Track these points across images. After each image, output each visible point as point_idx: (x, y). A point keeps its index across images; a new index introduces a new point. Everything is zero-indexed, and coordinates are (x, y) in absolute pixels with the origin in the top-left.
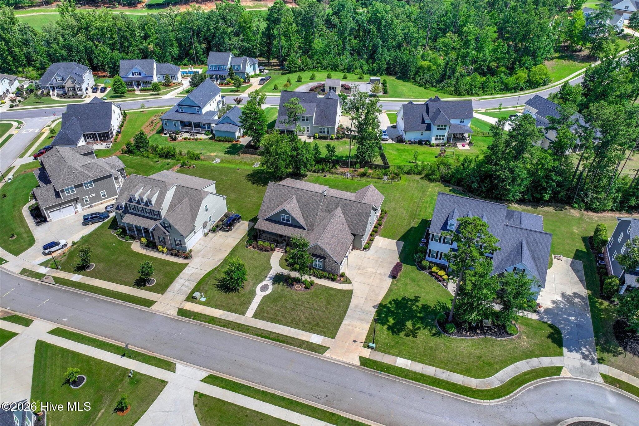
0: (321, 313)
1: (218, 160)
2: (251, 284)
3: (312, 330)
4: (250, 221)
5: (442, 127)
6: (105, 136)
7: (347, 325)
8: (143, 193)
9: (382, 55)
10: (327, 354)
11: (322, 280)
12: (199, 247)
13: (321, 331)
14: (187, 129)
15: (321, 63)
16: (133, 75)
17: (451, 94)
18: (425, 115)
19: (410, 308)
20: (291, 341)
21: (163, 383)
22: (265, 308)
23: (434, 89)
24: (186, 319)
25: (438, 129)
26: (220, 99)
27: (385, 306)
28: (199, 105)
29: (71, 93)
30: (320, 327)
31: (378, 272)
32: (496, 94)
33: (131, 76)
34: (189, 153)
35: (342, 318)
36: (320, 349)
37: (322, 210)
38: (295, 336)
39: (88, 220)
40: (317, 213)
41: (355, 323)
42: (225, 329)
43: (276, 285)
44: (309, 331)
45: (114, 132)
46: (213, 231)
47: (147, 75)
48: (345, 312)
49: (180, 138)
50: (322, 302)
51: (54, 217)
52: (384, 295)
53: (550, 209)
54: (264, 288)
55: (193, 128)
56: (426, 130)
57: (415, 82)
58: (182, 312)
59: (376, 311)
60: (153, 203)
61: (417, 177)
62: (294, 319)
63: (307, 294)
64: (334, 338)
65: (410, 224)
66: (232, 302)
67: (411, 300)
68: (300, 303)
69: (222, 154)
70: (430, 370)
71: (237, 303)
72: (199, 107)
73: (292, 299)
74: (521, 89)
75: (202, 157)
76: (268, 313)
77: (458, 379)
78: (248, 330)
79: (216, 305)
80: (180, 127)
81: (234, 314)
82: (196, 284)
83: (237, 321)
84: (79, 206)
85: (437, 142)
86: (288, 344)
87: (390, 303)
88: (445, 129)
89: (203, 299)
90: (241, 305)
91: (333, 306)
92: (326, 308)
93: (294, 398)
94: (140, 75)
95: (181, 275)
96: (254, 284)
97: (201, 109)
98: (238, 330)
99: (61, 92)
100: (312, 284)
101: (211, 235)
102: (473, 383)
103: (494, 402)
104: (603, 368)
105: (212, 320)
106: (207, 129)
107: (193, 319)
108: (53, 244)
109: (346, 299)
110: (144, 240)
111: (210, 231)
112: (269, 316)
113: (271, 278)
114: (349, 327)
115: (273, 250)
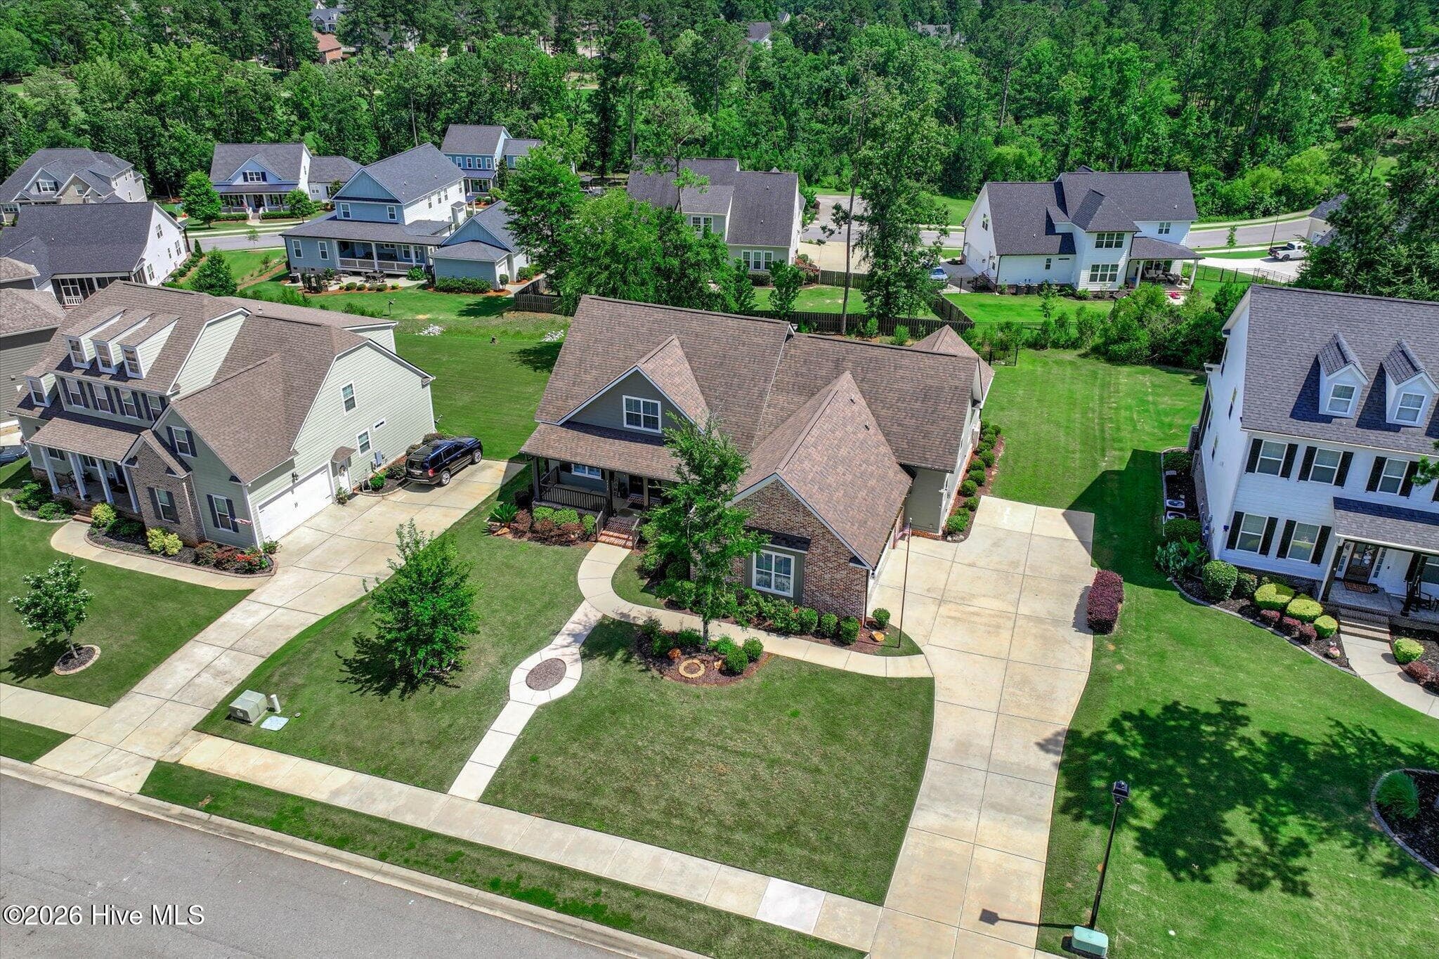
0: (803, 781)
1: (436, 328)
2: (492, 660)
4: (511, 460)
5: (1109, 240)
7: (931, 832)
8: (114, 332)
11: (793, 641)
12: (308, 537)
13: (811, 864)
14: (357, 264)
16: (246, 179)
18: (1056, 212)
19: (1218, 749)
20: (661, 919)
22: (544, 759)
24: (177, 809)
25: (1099, 245)
27: (1097, 743)
28: (396, 195)
30: (806, 844)
31: (1023, 610)
33: (239, 181)
35: (904, 799)
37: (778, 388)
38: (681, 892)
40: (762, 395)
41: (970, 824)
42: (345, 855)
43: (597, 663)
44: (749, 865)
46: (375, 487)
47: (284, 181)
48: (916, 772)
49: (334, 288)
50: (803, 730)
52: (1075, 700)
54: (546, 675)
55: (376, 261)
56: (1061, 252)
58: (166, 781)
59: (1061, 766)
60: (145, 368)
61: (1070, 355)
62: (674, 809)
63: (734, 695)
64: (877, 897)
65: (1095, 465)
66: (397, 731)
67: (1209, 718)
68: (701, 735)
71: (422, 737)
72: (396, 201)
73: (666, 718)
76: (553, 781)
78: (452, 859)
79: (323, 749)
80: (338, 259)
81: (397, 786)
82: (260, 661)
83: (408, 819)
85: (1096, 287)
86: (646, 932)
87: (1116, 725)
88: (1119, 245)
89: (275, 724)
90: (434, 744)
91: (856, 747)
92: (824, 756)
94: (265, 179)
95: (211, 632)
96: (503, 660)
97: (400, 209)
98: (407, 863)
100: (753, 654)
101: (363, 500)
106: (414, 264)
107: (207, 809)
109: (912, 718)
110: (102, 511)
111: (364, 487)
112: (562, 793)
113: (576, 637)
114: (947, 844)
115: (588, 537)
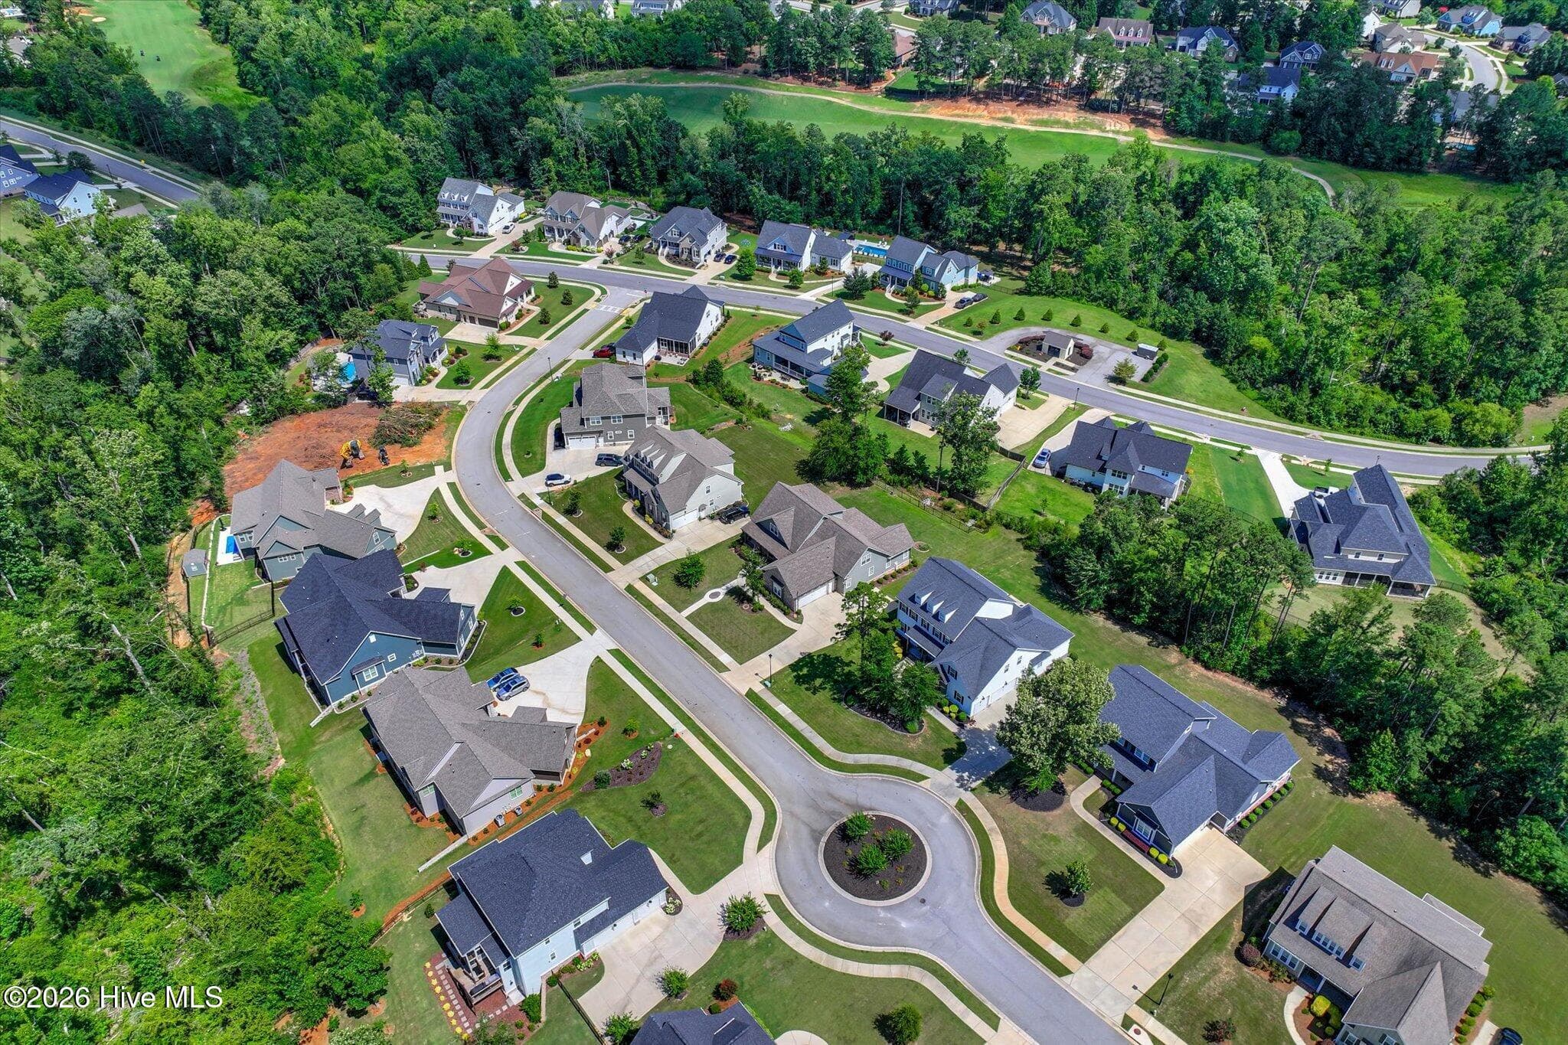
0: (747, 639)
1: (789, 427)
2: (705, 587)
3: (727, 650)
5: (1120, 474)
6: (682, 348)
7: (762, 658)
8: (650, 452)
9: (1191, 305)
10: (724, 675)
11: (773, 607)
12: (685, 530)
13: (735, 654)
14: (780, 368)
15: (1089, 290)
16: (776, 247)
17: (1277, 414)
18: (1107, 447)
19: (834, 668)
21: (579, 639)
22: (704, 613)
23: (1254, 394)
24: (630, 596)
25: (1113, 475)
26: (850, 332)
27: (811, 657)
29: (684, 257)
30: (737, 650)
32: (1372, 437)
33: (771, 248)
34: (759, 406)
36: (721, 668)
37: (816, 534)
38: (708, 649)
39: (604, 460)
40: (807, 535)
41: (771, 660)
43: (728, 596)
44: (724, 649)
45: (698, 344)
46: (712, 518)
47: (795, 252)
49: (766, 379)
50: (757, 630)
51: (573, 444)
52: (821, 647)
53: (1143, 640)
54: (716, 594)
55: (789, 369)
56: (1100, 471)
57: (1228, 374)
58: (630, 589)
59: (799, 658)
60: (656, 465)
61: (1014, 536)
62: (719, 634)
63: (749, 616)
64: (741, 664)
66: (677, 595)
68: (735, 622)
69: (798, 419)
70: (800, 725)
71: (682, 598)
72: (813, 336)
73: (732, 615)
74: (1437, 440)
75: (773, 416)
76: (702, 619)
77: (819, 742)
78: (674, 627)
79: (662, 594)
80: (774, 363)
81: (671, 607)
82: (658, 566)
83: (670, 616)
84: (601, 440)
87: (821, 656)
88: (1125, 478)
89: (654, 584)
90: (684, 601)
92: (756, 636)
93: (669, 694)
94: (785, 249)
95: (651, 552)
96: (707, 588)
97: (806, 346)
98: (665, 625)
99: (673, 252)
100: (761, 609)
101: (707, 521)
102: (829, 750)
103: (833, 772)
104: (969, 799)
105: (650, 605)
106: (805, 376)
107: (635, 598)
108: (557, 477)
109: (782, 636)
110: (637, 502)
111: (708, 516)
112: (703, 622)
113: (727, 588)
114: (762, 661)
